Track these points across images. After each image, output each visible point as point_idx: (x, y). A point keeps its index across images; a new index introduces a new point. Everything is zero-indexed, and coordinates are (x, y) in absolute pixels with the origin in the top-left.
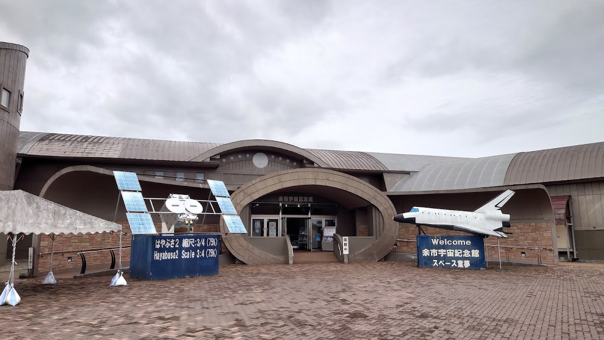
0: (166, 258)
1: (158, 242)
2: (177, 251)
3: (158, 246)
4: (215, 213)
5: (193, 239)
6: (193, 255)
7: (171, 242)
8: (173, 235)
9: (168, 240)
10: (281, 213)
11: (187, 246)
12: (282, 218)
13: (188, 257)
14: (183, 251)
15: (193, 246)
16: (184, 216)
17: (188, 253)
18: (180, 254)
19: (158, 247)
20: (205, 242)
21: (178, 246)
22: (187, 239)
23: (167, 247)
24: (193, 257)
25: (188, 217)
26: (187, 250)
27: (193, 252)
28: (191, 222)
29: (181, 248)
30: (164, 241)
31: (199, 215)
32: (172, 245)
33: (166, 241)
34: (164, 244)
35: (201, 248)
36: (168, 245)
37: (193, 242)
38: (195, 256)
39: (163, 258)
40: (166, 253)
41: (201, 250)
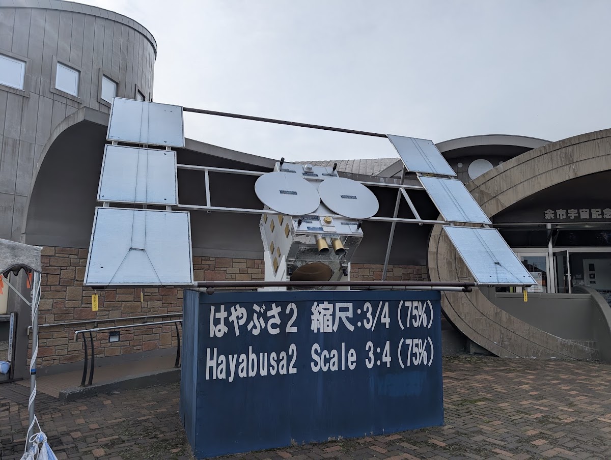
0: (252, 374)
1: (218, 315)
2: (293, 347)
3: (219, 331)
4: (418, 219)
5: (350, 305)
6: (350, 359)
7: (269, 314)
8: (284, 289)
9: (256, 307)
10: (550, 245)
11: (330, 330)
12: (554, 254)
13: (334, 368)
14: (316, 346)
15: (351, 328)
16: (315, 224)
17: (334, 352)
18: (304, 360)
19: (220, 335)
20: (393, 314)
21: (295, 330)
22: (326, 305)
23: (256, 332)
24: (352, 367)
25: (326, 229)
26: (329, 341)
27: (352, 351)
28: (339, 245)
29: (306, 337)
30: (241, 311)
31: (363, 224)
32: (274, 326)
33: (250, 313)
34: (242, 322)
35: (380, 335)
36: (257, 326)
37: (350, 314)
38: (360, 362)
39: (242, 375)
40: (252, 356)
41: (379, 344)
